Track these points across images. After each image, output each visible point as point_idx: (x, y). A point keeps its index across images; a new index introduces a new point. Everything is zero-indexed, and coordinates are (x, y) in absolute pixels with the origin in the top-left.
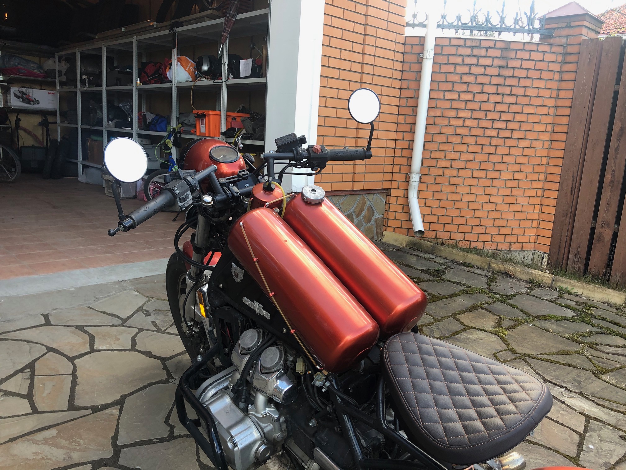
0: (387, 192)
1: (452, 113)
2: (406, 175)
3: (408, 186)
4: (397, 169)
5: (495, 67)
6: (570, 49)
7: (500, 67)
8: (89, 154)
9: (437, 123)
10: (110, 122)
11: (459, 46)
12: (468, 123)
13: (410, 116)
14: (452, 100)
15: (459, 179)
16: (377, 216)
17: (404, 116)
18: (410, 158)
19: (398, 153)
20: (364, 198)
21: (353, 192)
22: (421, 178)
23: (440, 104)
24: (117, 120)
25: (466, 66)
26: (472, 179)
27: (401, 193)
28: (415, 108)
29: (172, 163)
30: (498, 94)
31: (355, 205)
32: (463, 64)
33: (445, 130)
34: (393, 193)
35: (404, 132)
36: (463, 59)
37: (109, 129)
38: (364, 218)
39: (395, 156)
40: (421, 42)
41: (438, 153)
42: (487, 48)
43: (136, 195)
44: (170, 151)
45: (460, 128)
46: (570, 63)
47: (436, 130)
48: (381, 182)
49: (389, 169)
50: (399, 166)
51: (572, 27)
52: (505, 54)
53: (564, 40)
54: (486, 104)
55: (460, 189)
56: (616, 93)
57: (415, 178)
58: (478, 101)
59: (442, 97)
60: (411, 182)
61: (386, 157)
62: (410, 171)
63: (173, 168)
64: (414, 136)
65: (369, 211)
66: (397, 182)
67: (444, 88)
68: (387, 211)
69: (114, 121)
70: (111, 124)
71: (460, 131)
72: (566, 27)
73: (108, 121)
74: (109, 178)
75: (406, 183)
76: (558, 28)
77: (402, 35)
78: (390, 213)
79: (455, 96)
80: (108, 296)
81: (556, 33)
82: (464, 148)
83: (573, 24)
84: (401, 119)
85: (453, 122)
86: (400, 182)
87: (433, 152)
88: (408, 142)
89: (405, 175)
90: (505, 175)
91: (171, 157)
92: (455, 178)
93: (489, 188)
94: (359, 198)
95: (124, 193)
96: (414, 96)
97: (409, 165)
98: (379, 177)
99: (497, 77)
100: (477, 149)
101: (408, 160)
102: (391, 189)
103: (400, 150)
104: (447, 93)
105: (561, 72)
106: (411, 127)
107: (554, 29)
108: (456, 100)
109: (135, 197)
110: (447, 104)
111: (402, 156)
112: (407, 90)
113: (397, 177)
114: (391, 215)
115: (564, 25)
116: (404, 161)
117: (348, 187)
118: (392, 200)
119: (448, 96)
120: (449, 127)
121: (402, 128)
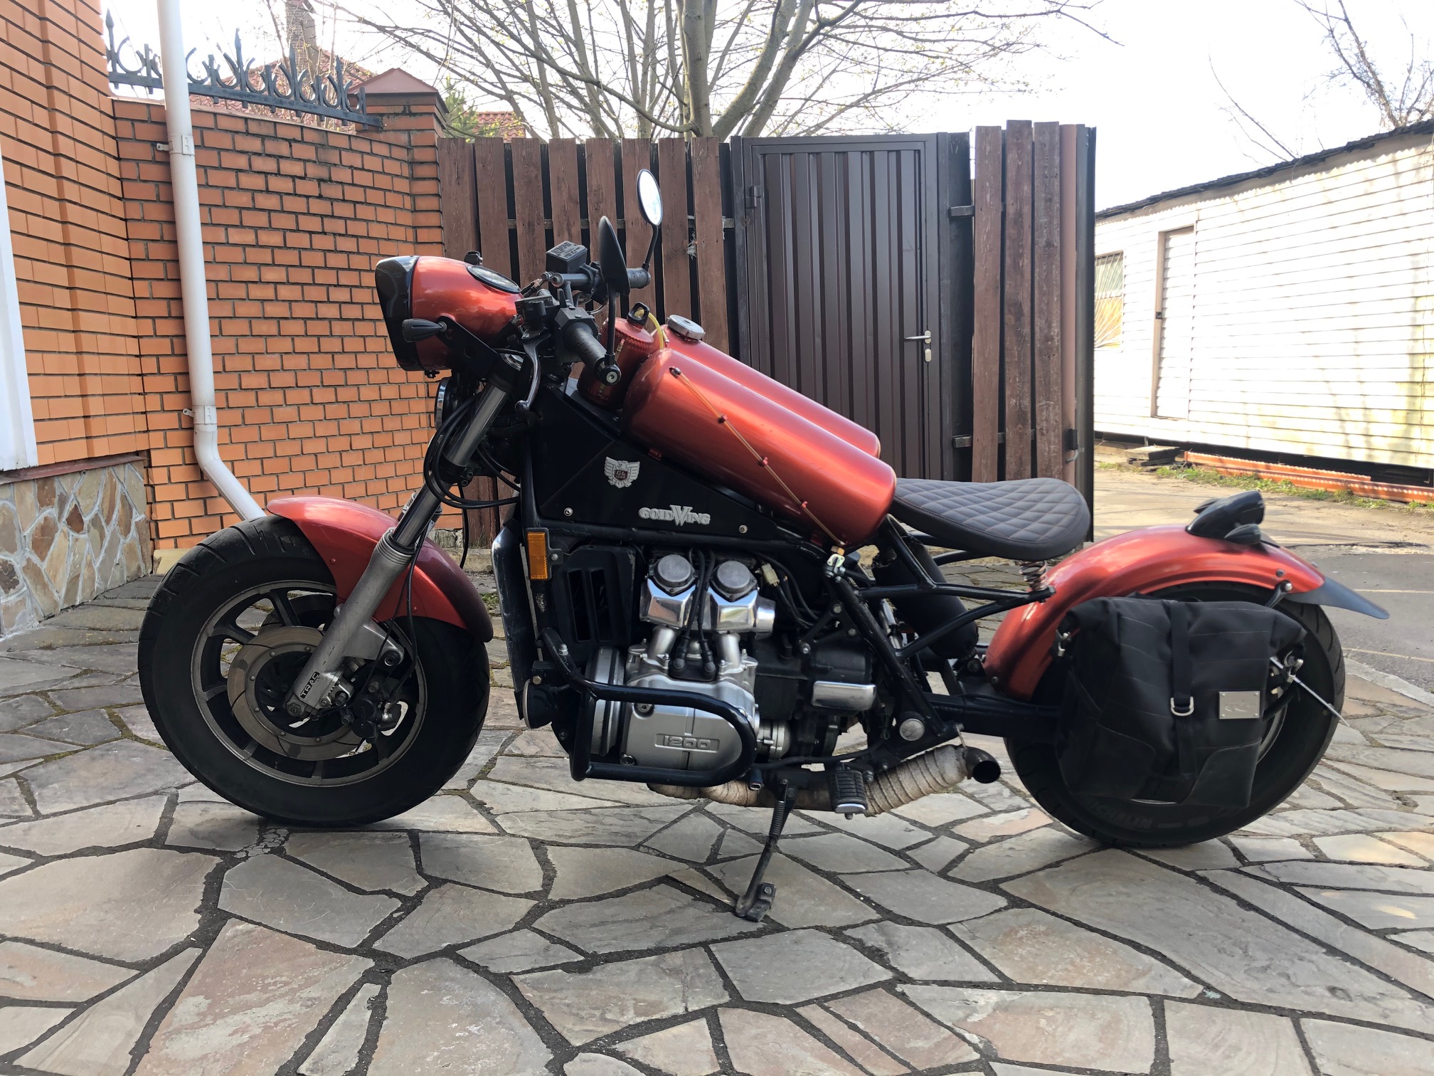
0: (143, 458)
1: (251, 274)
3: (192, 438)
4: (153, 402)
5: (311, 179)
6: (419, 155)
7: (320, 180)
9: (224, 294)
11: (237, 132)
12: (285, 292)
14: (244, 246)
15: (289, 408)
16: (138, 517)
17: (147, 282)
18: (185, 374)
19: (150, 365)
20: (111, 476)
21: (92, 461)
23: (223, 254)
25: (257, 175)
26: (314, 406)
27: (175, 457)
30: (325, 233)
32: (251, 170)
33: (243, 310)
34: (157, 458)
35: (153, 318)
36: (250, 160)
39: (145, 375)
40: (158, 119)
41: (237, 358)
42: (290, 141)
45: (270, 303)
46: (424, 179)
47: (225, 309)
48: (133, 436)
49: (138, 403)
50: (158, 396)
51: (415, 114)
52: (324, 155)
53: (403, 138)
54: (308, 252)
55: (296, 431)
56: (513, 234)
57: (208, 417)
58: (295, 248)
59: (223, 239)
60: (201, 428)
62: (191, 405)
64: (183, 327)
65: (123, 505)
66: (162, 433)
67: (224, 221)
68: (152, 502)
71: (271, 310)
72: (404, 113)
75: (187, 432)
76: (389, 115)
77: (107, 95)
78: (158, 506)
79: (249, 238)
81: (386, 123)
82: (286, 345)
83: (414, 109)
84: (143, 288)
85: (256, 292)
87: (228, 357)
88: (167, 341)
89: (180, 414)
92: (281, 409)
93: (345, 421)
94: (103, 476)
96: (162, 237)
97: (181, 391)
98: (125, 424)
99: (317, 200)
100: (310, 345)
101: (176, 379)
102: (150, 450)
103: (155, 359)
104: (231, 231)
105: (413, 196)
107: (382, 115)
110: (237, 255)
111: (160, 373)
112: (143, 224)
113: (157, 421)
114: (162, 511)
115: (399, 109)
116: (167, 383)
118: (158, 476)
119: (235, 236)
120: (249, 303)
121: (147, 308)
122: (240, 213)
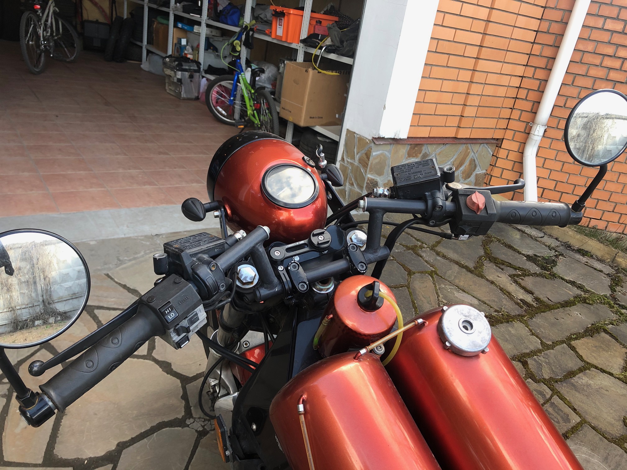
0: (498, 143)
2: (527, 124)
3: (527, 138)
4: (516, 114)
8: (154, 38)
9: (585, 60)
10: (178, 4)
13: (550, 47)
14: (613, 32)
16: (479, 171)
18: (538, 103)
19: (522, 94)
20: (467, 148)
21: (455, 140)
22: (545, 131)
23: (596, 35)
24: (186, 3)
27: (515, 146)
28: (561, 36)
29: (239, 69)
31: (455, 157)
34: (505, 144)
35: (536, 67)
37: (177, 13)
38: (463, 173)
39: (517, 98)
43: (198, 96)
44: (238, 54)
45: (615, 71)
47: (581, 70)
48: (493, 130)
49: (506, 113)
50: (520, 112)
57: (538, 132)
59: (600, 26)
60: (531, 136)
61: (506, 99)
62: (533, 120)
63: (240, 76)
64: (549, 75)
65: (470, 164)
66: (513, 132)
67: (606, 14)
68: (493, 165)
69: (182, 4)
70: (179, 7)
73: (176, 3)
74: (171, 74)
75: (525, 135)
78: (495, 169)
80: (135, 259)
84: (537, 49)
85: (608, 62)
86: (517, 133)
87: (569, 99)
88: (538, 82)
89: (525, 124)
91: (239, 61)
94: (462, 148)
95: (185, 92)
96: (562, 20)
97: (534, 112)
98: (491, 123)
101: (533, 105)
102: (503, 139)
103: (526, 91)
104: (608, 21)
106: (548, 62)
108: (620, 33)
109: (197, 98)
110: (606, 37)
111: (526, 99)
112: (554, 11)
113: (514, 125)
114: (496, 172)
116: (528, 106)
117: (451, 133)
118: (502, 153)
119: (610, 25)
120: (600, 68)
121: (534, 62)
122: (620, 10)
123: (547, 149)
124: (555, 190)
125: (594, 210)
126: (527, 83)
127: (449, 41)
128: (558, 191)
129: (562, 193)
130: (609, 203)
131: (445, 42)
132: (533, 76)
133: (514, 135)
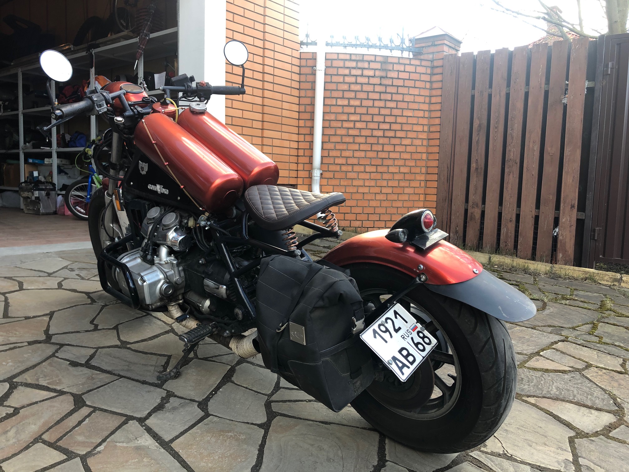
1: (345, 117)
2: (309, 172)
3: (311, 182)
5: (377, 77)
6: (436, 63)
7: (381, 77)
8: (5, 178)
9: (332, 125)
10: (27, 144)
11: (346, 60)
12: (358, 125)
13: (309, 121)
14: (343, 106)
15: (354, 173)
17: (303, 121)
18: (311, 157)
19: (301, 153)
22: (321, 174)
23: (334, 109)
24: (34, 142)
25: (352, 77)
26: (365, 173)
28: (313, 113)
29: (92, 172)
30: (381, 100)
32: (350, 75)
33: (339, 132)
35: (304, 134)
36: (350, 71)
37: (26, 151)
39: (299, 156)
40: (314, 57)
41: (334, 151)
42: (369, 62)
43: (56, 211)
44: (89, 161)
45: (352, 129)
46: (437, 74)
47: (331, 132)
48: (288, 178)
49: (294, 167)
50: (303, 165)
51: (436, 45)
52: (384, 67)
53: (431, 56)
54: (372, 108)
55: (355, 183)
56: (473, 97)
57: (317, 174)
58: (365, 107)
59: (335, 103)
60: (313, 177)
61: (290, 156)
62: (312, 168)
63: (93, 176)
64: (313, 138)
66: (302, 178)
67: (336, 96)
69: (31, 143)
70: (29, 146)
71: (351, 132)
72: (432, 45)
73: (25, 143)
74: (28, 195)
75: (310, 179)
76: (425, 47)
77: (298, 51)
79: (346, 102)
81: (425, 50)
82: (356, 147)
83: (436, 43)
84: (302, 123)
85: (346, 125)
86: (304, 179)
87: (330, 151)
88: (308, 143)
89: (308, 172)
90: (392, 169)
91: (91, 166)
92: (350, 173)
93: (380, 181)
95: (44, 208)
96: (310, 103)
97: (311, 163)
98: (286, 173)
99: (379, 86)
100: (367, 147)
101: (309, 158)
102: (297, 185)
103: (303, 150)
104: (338, 100)
105: (431, 82)
106: (311, 130)
107: (423, 47)
108: (347, 106)
109: (55, 213)
110: (340, 110)
111: (304, 156)
112: (305, 98)
113: (301, 174)
115: (430, 44)
116: (306, 160)
119: (340, 102)
120: (342, 129)
121: (302, 131)
122: (343, 92)
123: (326, 186)
124: (340, 213)
125: (368, 221)
126: (302, 145)
127: (240, 118)
128: (342, 213)
129: (345, 213)
130: (376, 215)
131: (237, 118)
132: (305, 140)
133: (303, 181)
